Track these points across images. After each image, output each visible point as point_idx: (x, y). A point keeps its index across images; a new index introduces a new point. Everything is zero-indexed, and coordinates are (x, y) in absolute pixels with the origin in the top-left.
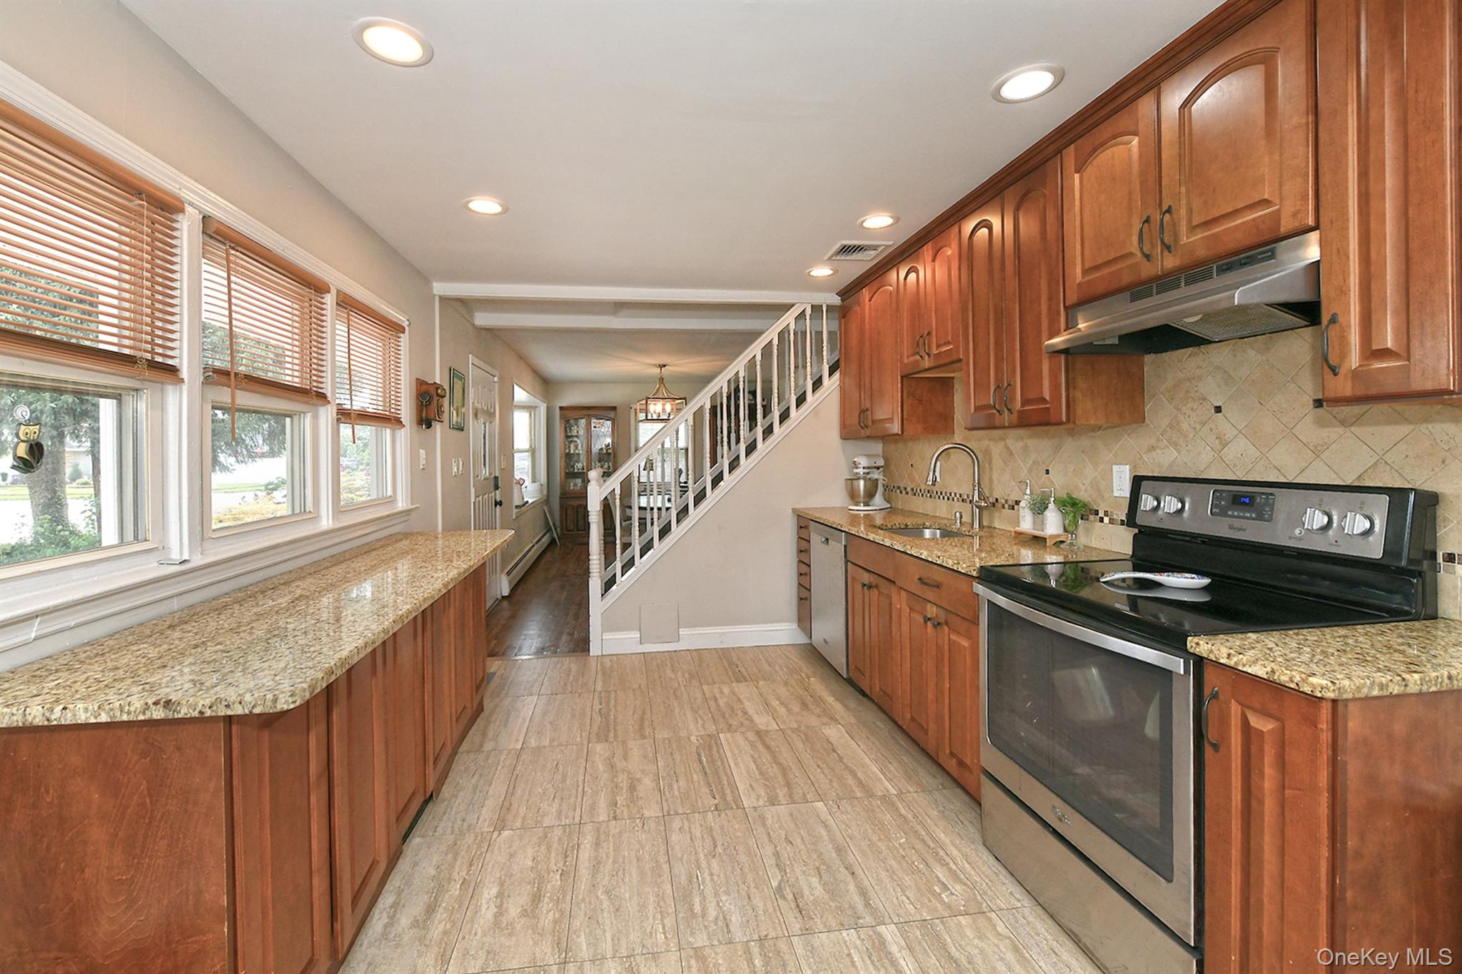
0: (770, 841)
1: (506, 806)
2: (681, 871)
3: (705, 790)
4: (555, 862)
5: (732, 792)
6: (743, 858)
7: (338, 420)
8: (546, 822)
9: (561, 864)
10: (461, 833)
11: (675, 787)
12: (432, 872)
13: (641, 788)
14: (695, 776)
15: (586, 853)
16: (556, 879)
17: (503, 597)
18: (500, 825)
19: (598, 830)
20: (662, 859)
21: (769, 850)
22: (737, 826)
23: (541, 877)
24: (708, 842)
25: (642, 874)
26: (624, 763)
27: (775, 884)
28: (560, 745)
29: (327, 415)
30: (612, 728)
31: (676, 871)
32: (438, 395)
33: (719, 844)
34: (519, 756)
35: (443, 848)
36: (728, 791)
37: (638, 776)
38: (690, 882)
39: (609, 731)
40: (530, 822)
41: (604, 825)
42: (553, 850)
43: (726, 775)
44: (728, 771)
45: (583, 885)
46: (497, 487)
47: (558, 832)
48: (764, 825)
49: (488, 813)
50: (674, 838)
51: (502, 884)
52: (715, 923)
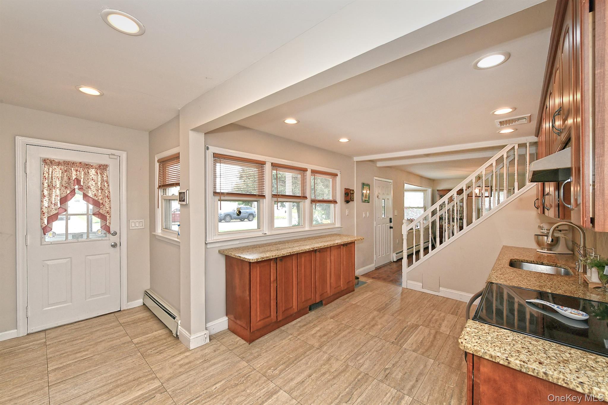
0: (400, 358)
1: (337, 315)
2: (364, 349)
3: (395, 337)
4: (336, 331)
5: (403, 342)
6: (385, 357)
7: (311, 203)
8: (343, 322)
9: (336, 332)
10: (323, 315)
11: (386, 332)
12: (311, 319)
13: (376, 327)
14: (396, 332)
15: (344, 333)
16: (333, 334)
17: (394, 261)
18: (332, 318)
19: (353, 330)
20: (362, 344)
21: (396, 360)
22: (393, 350)
23: (330, 332)
24: (379, 348)
25: (353, 344)
26: (378, 319)
27: (387, 367)
28: (366, 307)
29: (308, 202)
30: (385, 310)
31: (362, 348)
32: (350, 193)
33: (382, 350)
34: (352, 305)
35: (336, 324)
36: (402, 341)
37: (378, 324)
38: (363, 353)
39: (383, 310)
40: (339, 320)
41: (356, 330)
42: (338, 328)
43: (408, 336)
44: (410, 336)
45: (337, 338)
46: (391, 222)
47: (343, 326)
48: (403, 354)
49: (332, 314)
50: (371, 342)
51: (321, 329)
52: (359, 364)
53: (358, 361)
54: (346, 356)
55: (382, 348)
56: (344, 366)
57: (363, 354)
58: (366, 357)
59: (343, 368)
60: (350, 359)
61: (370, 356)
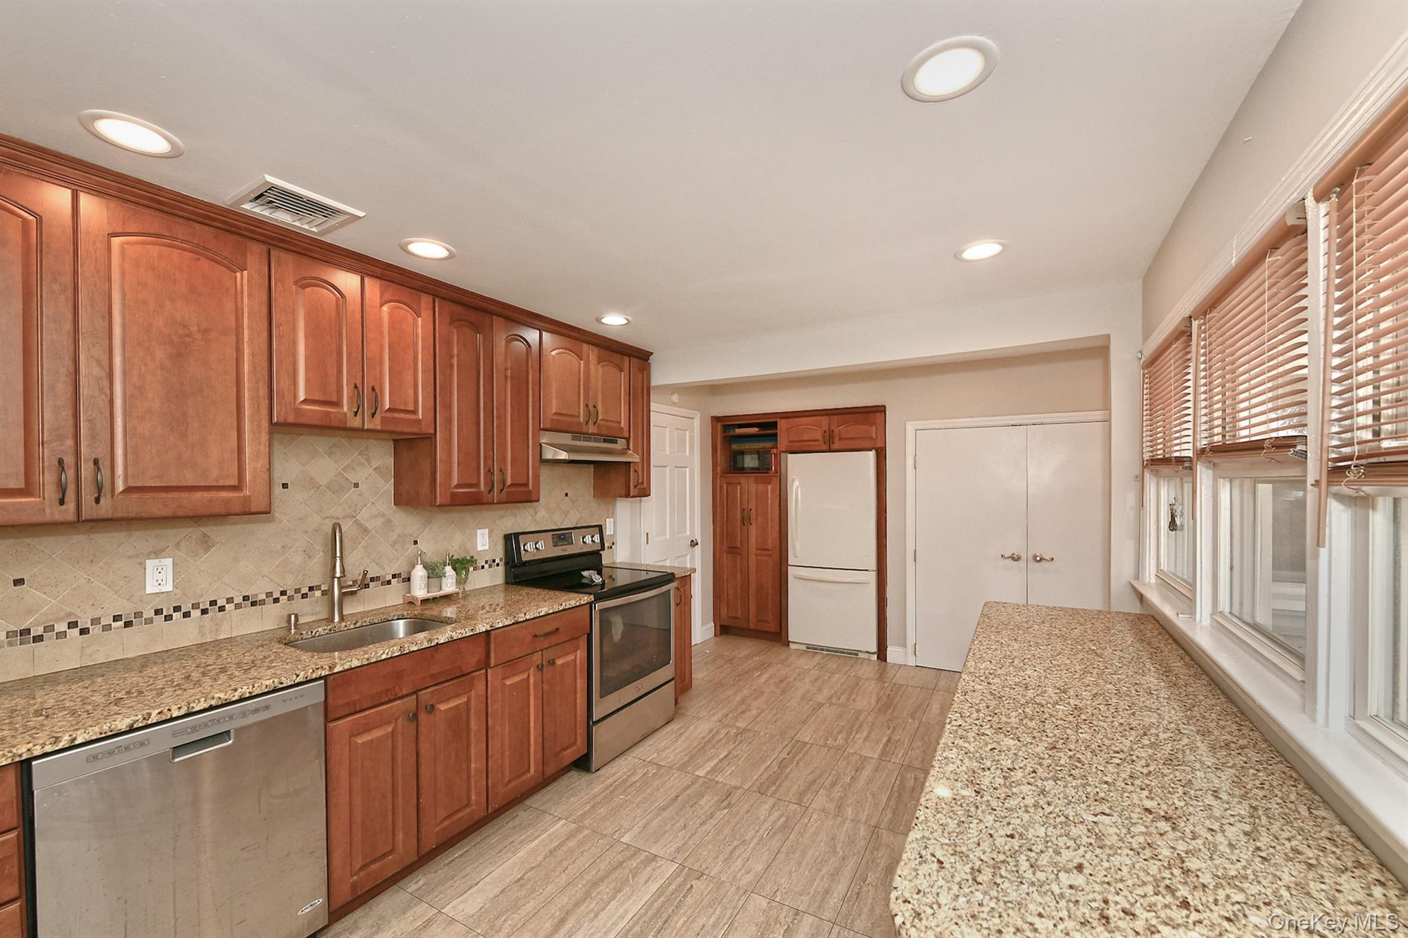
52: (779, 809)
53: (782, 815)
54: (809, 820)
55: (732, 852)
56: (805, 800)
57: (773, 830)
58: (768, 825)
59: (807, 797)
60: (800, 815)
61: (760, 829)
